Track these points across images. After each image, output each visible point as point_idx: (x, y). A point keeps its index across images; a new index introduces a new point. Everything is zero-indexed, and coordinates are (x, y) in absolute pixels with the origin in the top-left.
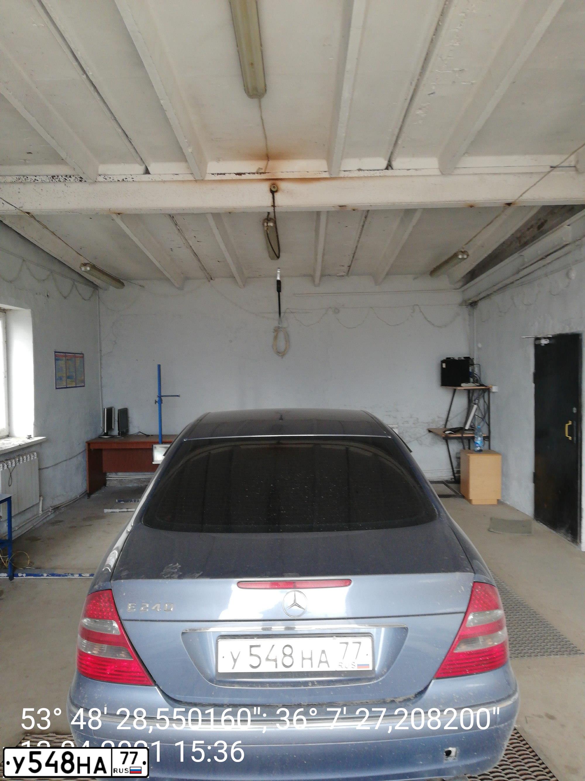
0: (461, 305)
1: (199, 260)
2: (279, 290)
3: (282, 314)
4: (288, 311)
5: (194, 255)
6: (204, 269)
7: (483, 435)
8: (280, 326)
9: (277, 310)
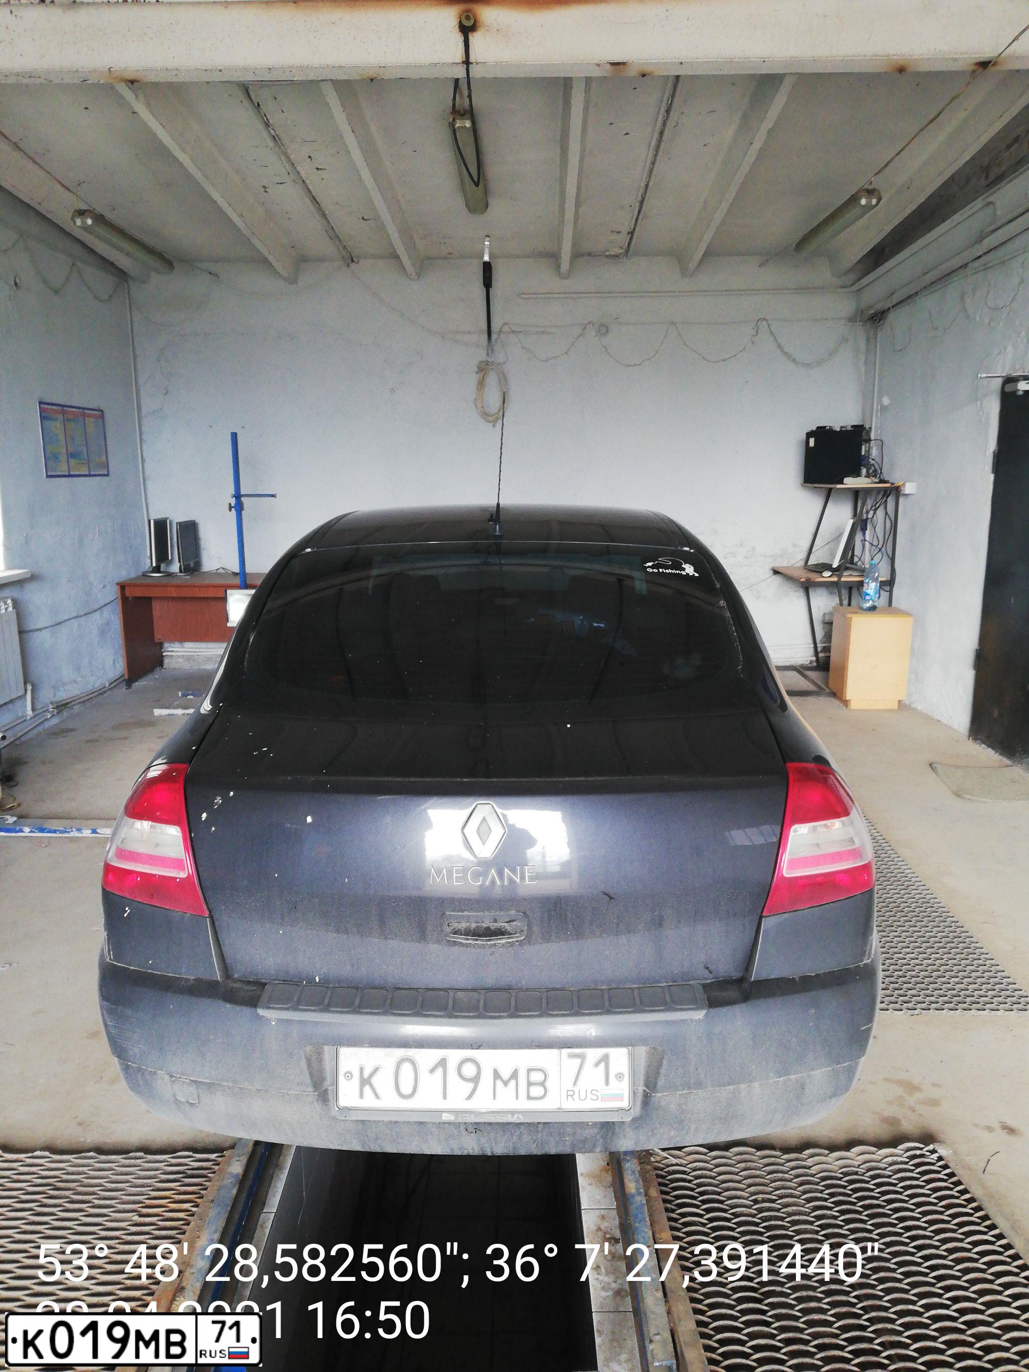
0: (852, 319)
1: (324, 215)
2: (488, 283)
3: (494, 337)
4: (506, 328)
5: (312, 201)
6: (333, 235)
7: (880, 579)
8: (489, 359)
9: (484, 326)
